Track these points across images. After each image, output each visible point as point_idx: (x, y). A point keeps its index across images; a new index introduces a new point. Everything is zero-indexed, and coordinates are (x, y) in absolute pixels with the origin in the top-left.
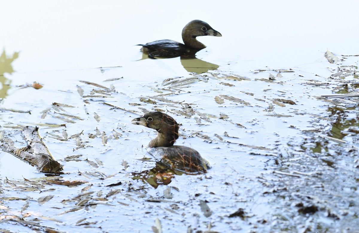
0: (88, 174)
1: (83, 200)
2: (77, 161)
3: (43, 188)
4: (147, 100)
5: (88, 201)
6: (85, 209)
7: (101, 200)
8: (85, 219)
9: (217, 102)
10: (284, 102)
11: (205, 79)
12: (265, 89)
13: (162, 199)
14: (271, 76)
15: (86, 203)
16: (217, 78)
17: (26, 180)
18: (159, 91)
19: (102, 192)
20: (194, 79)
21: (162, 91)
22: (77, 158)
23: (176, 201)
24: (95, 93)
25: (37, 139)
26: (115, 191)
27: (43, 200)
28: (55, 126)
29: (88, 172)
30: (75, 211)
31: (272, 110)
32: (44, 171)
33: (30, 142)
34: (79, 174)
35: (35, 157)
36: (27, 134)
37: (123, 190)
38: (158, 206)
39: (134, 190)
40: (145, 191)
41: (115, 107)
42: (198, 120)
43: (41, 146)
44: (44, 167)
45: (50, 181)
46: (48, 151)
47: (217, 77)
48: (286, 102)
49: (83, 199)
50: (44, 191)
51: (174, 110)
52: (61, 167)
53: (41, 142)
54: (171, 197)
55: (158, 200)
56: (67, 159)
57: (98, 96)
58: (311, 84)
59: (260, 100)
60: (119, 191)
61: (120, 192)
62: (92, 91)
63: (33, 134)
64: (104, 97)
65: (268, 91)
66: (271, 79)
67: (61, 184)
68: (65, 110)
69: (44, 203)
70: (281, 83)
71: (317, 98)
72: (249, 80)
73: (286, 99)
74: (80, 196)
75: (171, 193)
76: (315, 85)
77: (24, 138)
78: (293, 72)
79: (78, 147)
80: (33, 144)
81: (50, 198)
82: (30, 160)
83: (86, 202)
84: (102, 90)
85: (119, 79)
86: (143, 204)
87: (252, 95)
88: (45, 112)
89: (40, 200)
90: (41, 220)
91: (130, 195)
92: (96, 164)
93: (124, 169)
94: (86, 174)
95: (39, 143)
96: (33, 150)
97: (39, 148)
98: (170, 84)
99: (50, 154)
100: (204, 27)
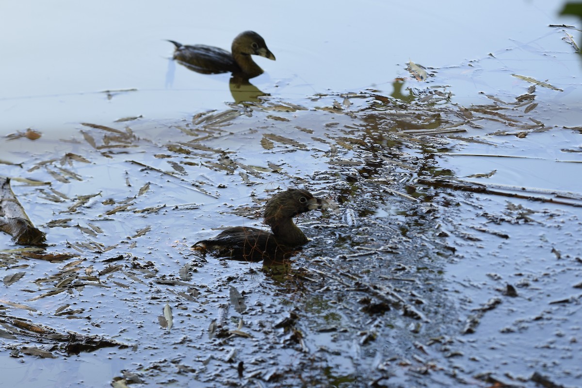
0: (79, 246)
1: (66, 279)
2: (65, 227)
4: (178, 148)
5: (71, 281)
8: (68, 305)
9: (264, 147)
10: (352, 143)
15: (69, 283)
18: (193, 132)
21: (196, 133)
22: (65, 223)
25: (9, 196)
26: (115, 267)
27: (10, 279)
29: (80, 243)
32: (20, 243)
34: (68, 245)
35: (8, 222)
42: (245, 176)
43: (15, 206)
44: (21, 237)
45: (27, 253)
46: (24, 213)
48: (354, 142)
50: (13, 267)
51: (209, 162)
52: (43, 237)
53: (15, 201)
56: (51, 225)
60: (119, 267)
63: (3, 188)
67: (41, 258)
69: (12, 284)
74: (61, 273)
80: (4, 203)
81: (20, 276)
85: (136, 118)
89: (7, 280)
90: (7, 308)
94: (77, 245)
95: (12, 202)
96: (5, 212)
97: (13, 209)
98: (205, 122)
99: (28, 217)
100: (255, 44)
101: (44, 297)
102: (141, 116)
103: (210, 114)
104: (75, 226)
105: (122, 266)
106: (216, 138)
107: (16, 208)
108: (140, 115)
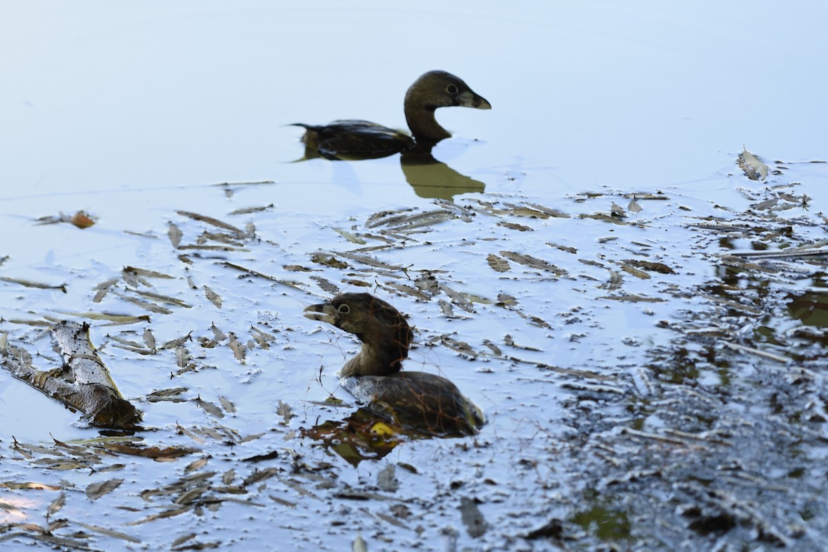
0: (199, 432)
1: (191, 491)
2: (176, 401)
3: (97, 463)
4: (329, 258)
5: (201, 493)
6: (194, 513)
7: (232, 491)
8: (194, 535)
9: (493, 268)
10: (646, 269)
11: (467, 215)
12: (604, 237)
13: (371, 492)
14: (615, 209)
15: (197, 499)
16: (491, 212)
17: (58, 443)
18: (358, 238)
20: (441, 215)
22: (176, 395)
23: (406, 498)
24: (209, 240)
25: (86, 350)
26: (265, 471)
27: (97, 489)
28: (125, 320)
29: (199, 427)
30: (171, 517)
31: (617, 285)
32: (97, 423)
33: (69, 357)
34: (179, 430)
35: (79, 390)
36: (63, 340)
37: (282, 470)
38: (362, 509)
39: (307, 471)
40: (332, 473)
41: (252, 272)
42: (446, 306)
43: (93, 367)
44: (98, 414)
45: (114, 446)
46: (109, 377)
47: (492, 210)
48: (650, 267)
49: (189, 490)
50: (100, 470)
52: (137, 415)
53: (95, 358)
54: (393, 487)
55: (362, 493)
56: (153, 398)
57: (212, 248)
58: (708, 227)
59: (592, 263)
60: (273, 472)
61: (276, 474)
62: (201, 235)
63: (75, 338)
64: (226, 249)
65: (609, 242)
66: (617, 215)
67: (138, 454)
68: (152, 284)
69: (100, 497)
70: (641, 225)
71: (722, 260)
72: (567, 216)
73: (652, 262)
74: (183, 482)
75: (394, 479)
76: (719, 230)
77: (56, 348)
78: (665, 199)
79: (180, 368)
80: (76, 361)
81: (114, 485)
82: (67, 397)
83: (196, 495)
84: (225, 233)
85: (263, 209)
86: (330, 503)
87: (573, 251)
88: (104, 289)
89: (92, 490)
90: (91, 536)
91: (299, 482)
92: (219, 410)
93: (284, 421)
94: (194, 431)
95: (89, 360)
96: (75, 375)
97: (90, 371)
98: (386, 225)
99: (113, 385)
100: (452, 87)
101: (154, 519)
102: (272, 206)
104: (193, 400)
105: (275, 469)
107: (95, 369)
108: (270, 204)
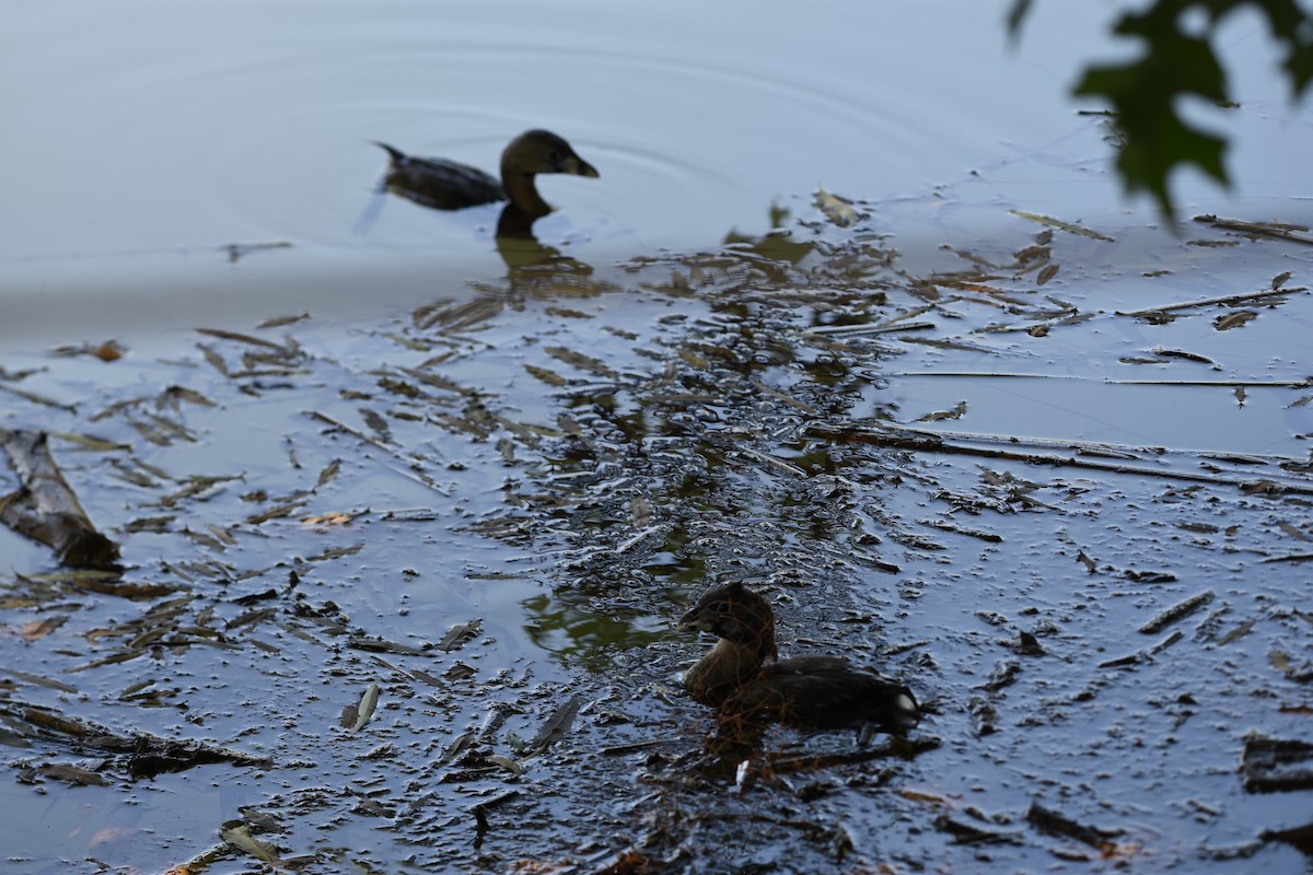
1: (150, 632)
5: (163, 634)
6: (152, 657)
7: (205, 633)
8: (152, 682)
15: (157, 639)
18: (419, 344)
19: (213, 612)
21: (426, 345)
22: (161, 525)
25: (47, 469)
27: (35, 629)
29: (187, 563)
30: (123, 662)
32: (67, 560)
33: (28, 477)
34: (164, 567)
35: (44, 520)
36: (18, 453)
43: (58, 490)
44: (70, 551)
46: (77, 503)
49: (148, 629)
52: (113, 551)
53: (58, 478)
56: (133, 528)
63: (32, 451)
67: (112, 592)
77: (11, 465)
80: (37, 483)
81: (57, 624)
82: (30, 528)
83: (155, 637)
95: (51, 482)
96: (38, 500)
97: (54, 496)
99: (82, 512)
101: (98, 665)
103: (444, 309)
106: (464, 357)
107: (60, 493)
